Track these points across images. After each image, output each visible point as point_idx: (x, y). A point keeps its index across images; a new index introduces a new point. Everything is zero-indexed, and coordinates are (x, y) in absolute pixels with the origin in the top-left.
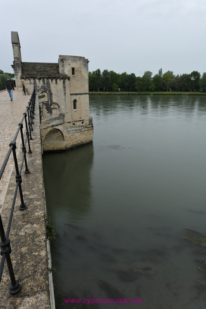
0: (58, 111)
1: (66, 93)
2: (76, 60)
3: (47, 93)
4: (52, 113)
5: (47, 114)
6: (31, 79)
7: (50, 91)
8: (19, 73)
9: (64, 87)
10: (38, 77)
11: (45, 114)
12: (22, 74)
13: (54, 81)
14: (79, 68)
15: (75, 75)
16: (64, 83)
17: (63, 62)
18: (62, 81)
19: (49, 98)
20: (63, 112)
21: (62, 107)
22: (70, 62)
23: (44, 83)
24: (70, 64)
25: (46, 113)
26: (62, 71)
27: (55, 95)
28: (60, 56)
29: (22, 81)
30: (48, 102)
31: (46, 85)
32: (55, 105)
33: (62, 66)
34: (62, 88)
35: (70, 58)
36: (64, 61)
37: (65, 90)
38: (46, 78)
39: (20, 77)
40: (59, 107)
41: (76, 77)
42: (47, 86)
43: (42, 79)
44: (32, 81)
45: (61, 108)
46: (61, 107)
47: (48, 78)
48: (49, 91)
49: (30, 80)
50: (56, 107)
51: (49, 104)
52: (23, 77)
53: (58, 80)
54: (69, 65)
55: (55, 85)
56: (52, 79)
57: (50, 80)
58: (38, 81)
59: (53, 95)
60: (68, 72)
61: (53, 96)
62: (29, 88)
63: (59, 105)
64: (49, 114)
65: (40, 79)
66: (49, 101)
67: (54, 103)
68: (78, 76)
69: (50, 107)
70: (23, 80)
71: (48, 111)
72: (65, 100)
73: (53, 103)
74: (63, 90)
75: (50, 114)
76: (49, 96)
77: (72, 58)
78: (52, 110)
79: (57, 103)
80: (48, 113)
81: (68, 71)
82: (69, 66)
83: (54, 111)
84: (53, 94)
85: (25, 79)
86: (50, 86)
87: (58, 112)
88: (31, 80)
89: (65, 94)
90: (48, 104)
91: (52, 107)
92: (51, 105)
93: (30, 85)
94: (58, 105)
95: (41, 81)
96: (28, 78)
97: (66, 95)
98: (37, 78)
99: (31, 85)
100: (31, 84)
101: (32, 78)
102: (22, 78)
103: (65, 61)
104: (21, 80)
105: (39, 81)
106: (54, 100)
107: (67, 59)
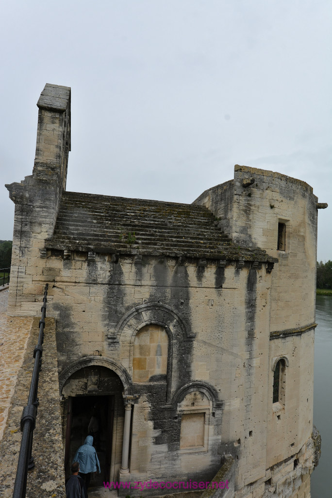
0: (211, 429)
1: (257, 331)
2: (294, 192)
3: (168, 332)
4: (179, 440)
5: (153, 448)
6: (97, 259)
7: (184, 324)
8: (40, 224)
9: (251, 304)
10: (137, 250)
11: (143, 450)
12: (55, 233)
13: (210, 273)
14: (300, 225)
15: (287, 251)
16: (251, 284)
17: (250, 195)
18: (244, 273)
19: (175, 362)
20: (235, 430)
21: (233, 405)
22: (277, 196)
23: (160, 284)
24: (276, 204)
25: (150, 442)
26: (244, 230)
27: (205, 343)
28: (238, 169)
29: (50, 269)
30: (166, 378)
31: (168, 290)
32: (199, 396)
33: (245, 211)
34: (242, 309)
35: (277, 181)
36: (255, 190)
37: (251, 318)
38: (176, 258)
39: (42, 245)
40: (219, 406)
41: (290, 258)
42: (175, 295)
43: (154, 262)
44: (103, 268)
45: (229, 412)
46: (226, 408)
47: (182, 261)
48: (180, 322)
49: (91, 263)
50: (205, 404)
51: (173, 389)
52: (59, 246)
53: (229, 272)
54: (272, 207)
55: (213, 293)
56: (201, 262)
57: (192, 270)
58: (134, 269)
59: (195, 344)
60: (264, 239)
61: (198, 349)
62: (81, 308)
63: (221, 396)
64: (164, 448)
65: (141, 261)
66: (175, 375)
67: (199, 386)
68: (295, 255)
69: (173, 410)
70: (56, 263)
71: (157, 433)
72: (248, 366)
73: (193, 386)
74: (243, 319)
75: (171, 449)
76: (175, 349)
77: (283, 183)
78: (180, 422)
79: (212, 383)
80: (158, 441)
81: (266, 232)
82: (271, 211)
83: (189, 430)
84: (200, 337)
85: (68, 258)
86: (188, 299)
87: (212, 437)
88: (99, 265)
89: (251, 335)
90: (167, 393)
91: (184, 406)
92: (181, 395)
93: (86, 289)
94: (213, 393)
95: (149, 271)
96: (84, 254)
97: (256, 342)
98: (130, 256)
99: (94, 289)
100: (92, 282)
101: (102, 253)
102: (51, 251)
103: (256, 192)
104: (42, 263)
105: (139, 274)
106: (200, 372)
107: (265, 185)
